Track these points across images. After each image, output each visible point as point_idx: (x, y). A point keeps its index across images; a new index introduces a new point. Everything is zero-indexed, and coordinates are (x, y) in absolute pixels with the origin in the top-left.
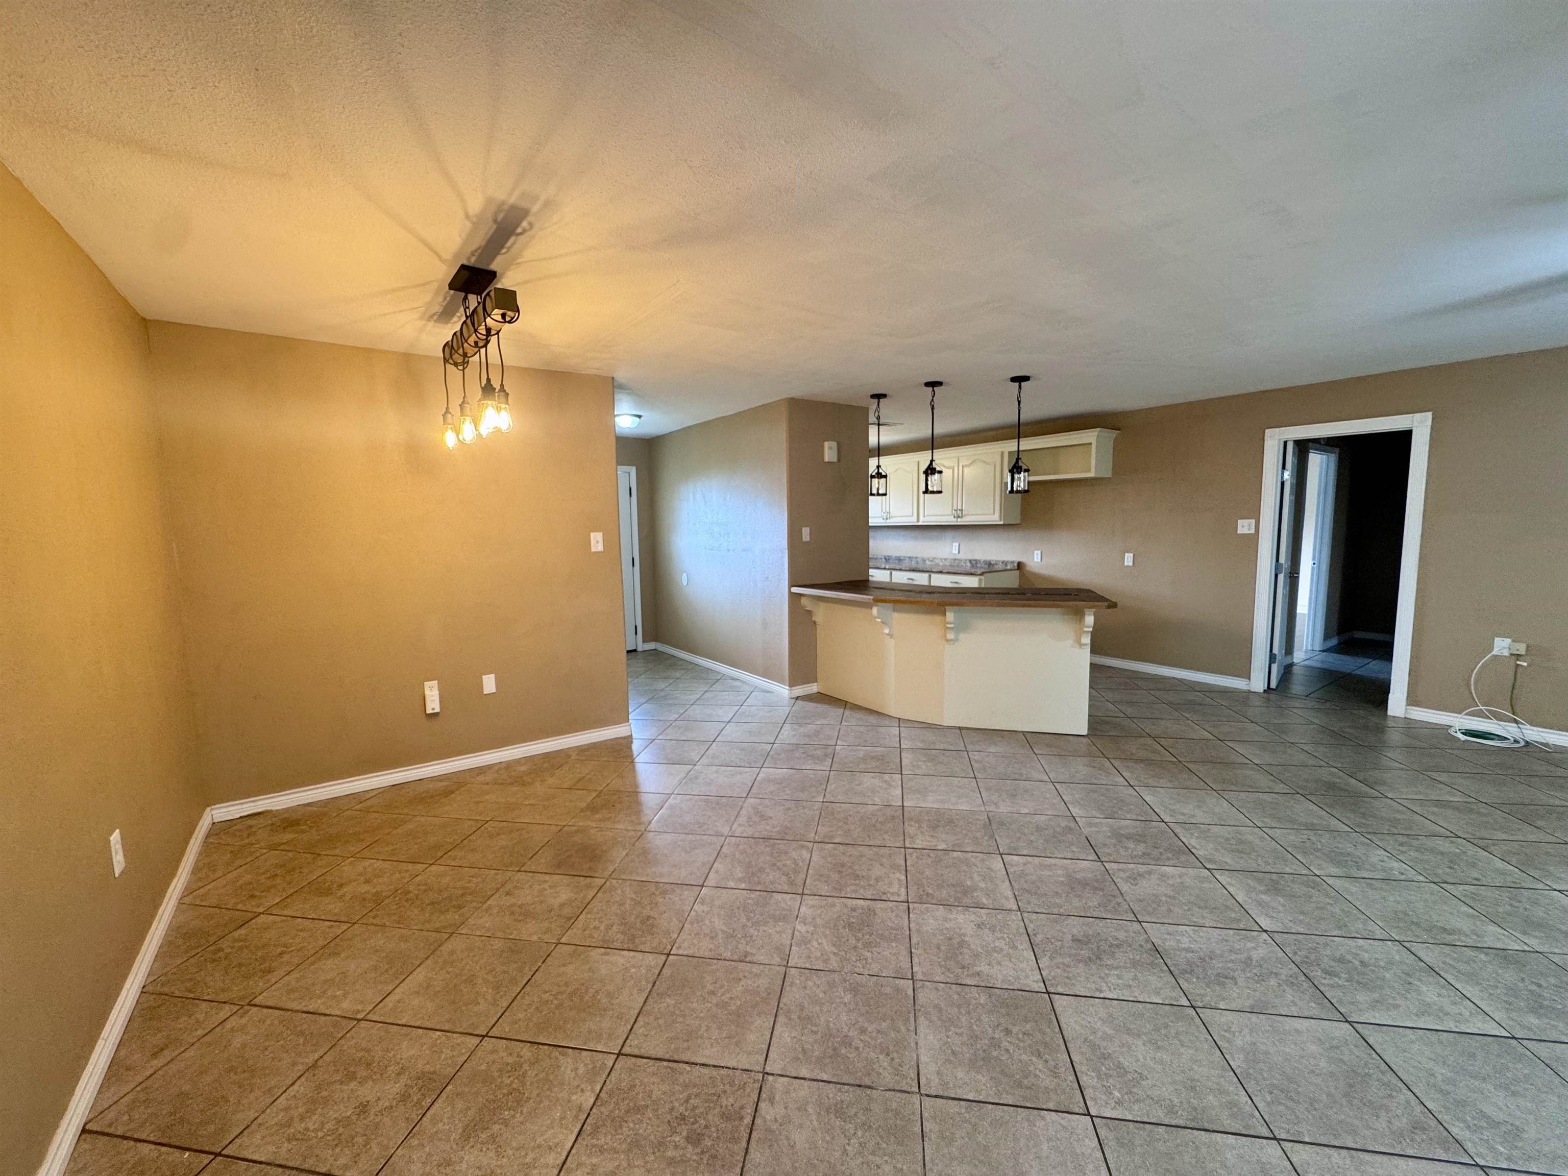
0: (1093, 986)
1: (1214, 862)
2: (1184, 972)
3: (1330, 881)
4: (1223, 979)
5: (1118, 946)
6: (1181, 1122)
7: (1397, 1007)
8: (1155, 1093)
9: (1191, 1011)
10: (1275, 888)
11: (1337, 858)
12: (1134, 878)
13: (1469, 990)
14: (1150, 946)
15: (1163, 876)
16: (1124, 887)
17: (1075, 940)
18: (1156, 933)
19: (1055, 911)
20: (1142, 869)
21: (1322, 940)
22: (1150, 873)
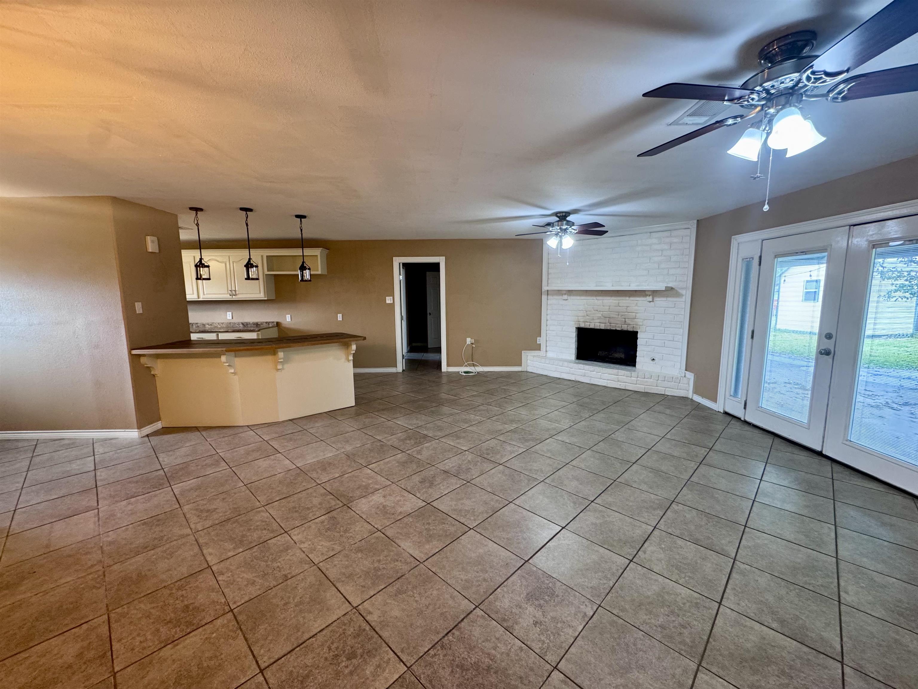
0: (438, 493)
1: (436, 436)
2: (458, 474)
3: (468, 428)
4: (468, 470)
5: (434, 477)
6: (491, 514)
7: (505, 455)
8: (480, 511)
9: (468, 484)
10: (458, 438)
11: (465, 421)
12: (419, 452)
13: (514, 443)
14: (442, 472)
15: (426, 447)
16: (419, 457)
17: (421, 482)
18: (441, 466)
19: (406, 476)
20: (419, 448)
21: (479, 446)
22: (422, 448)
